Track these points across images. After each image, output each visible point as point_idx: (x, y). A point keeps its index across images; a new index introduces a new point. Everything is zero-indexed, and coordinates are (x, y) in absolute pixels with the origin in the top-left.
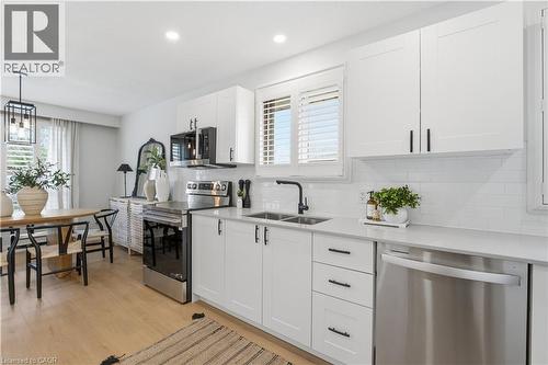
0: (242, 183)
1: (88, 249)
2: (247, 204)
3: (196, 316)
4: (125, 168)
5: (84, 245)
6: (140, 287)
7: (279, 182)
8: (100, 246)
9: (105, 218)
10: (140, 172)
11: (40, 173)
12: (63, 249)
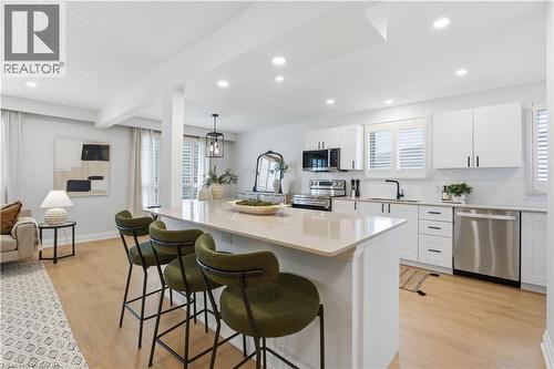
0: (353, 181)
7: (387, 181)
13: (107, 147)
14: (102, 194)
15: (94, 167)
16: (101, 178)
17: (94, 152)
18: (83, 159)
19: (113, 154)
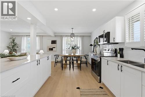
0: (120, 49)
1: (82, 63)
2: (122, 56)
3: (100, 87)
4: (91, 45)
5: (81, 62)
6: (91, 74)
7: (132, 49)
8: (85, 63)
9: (86, 56)
10: (94, 46)
11: (75, 47)
12: (77, 62)
13: (56, 41)
14: (55, 51)
15: (54, 45)
16: (55, 48)
17: (54, 42)
18: (52, 44)
19: (57, 42)
